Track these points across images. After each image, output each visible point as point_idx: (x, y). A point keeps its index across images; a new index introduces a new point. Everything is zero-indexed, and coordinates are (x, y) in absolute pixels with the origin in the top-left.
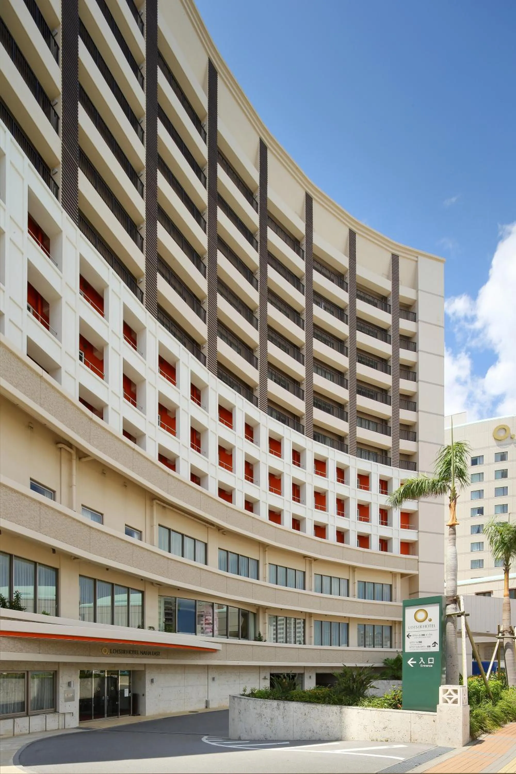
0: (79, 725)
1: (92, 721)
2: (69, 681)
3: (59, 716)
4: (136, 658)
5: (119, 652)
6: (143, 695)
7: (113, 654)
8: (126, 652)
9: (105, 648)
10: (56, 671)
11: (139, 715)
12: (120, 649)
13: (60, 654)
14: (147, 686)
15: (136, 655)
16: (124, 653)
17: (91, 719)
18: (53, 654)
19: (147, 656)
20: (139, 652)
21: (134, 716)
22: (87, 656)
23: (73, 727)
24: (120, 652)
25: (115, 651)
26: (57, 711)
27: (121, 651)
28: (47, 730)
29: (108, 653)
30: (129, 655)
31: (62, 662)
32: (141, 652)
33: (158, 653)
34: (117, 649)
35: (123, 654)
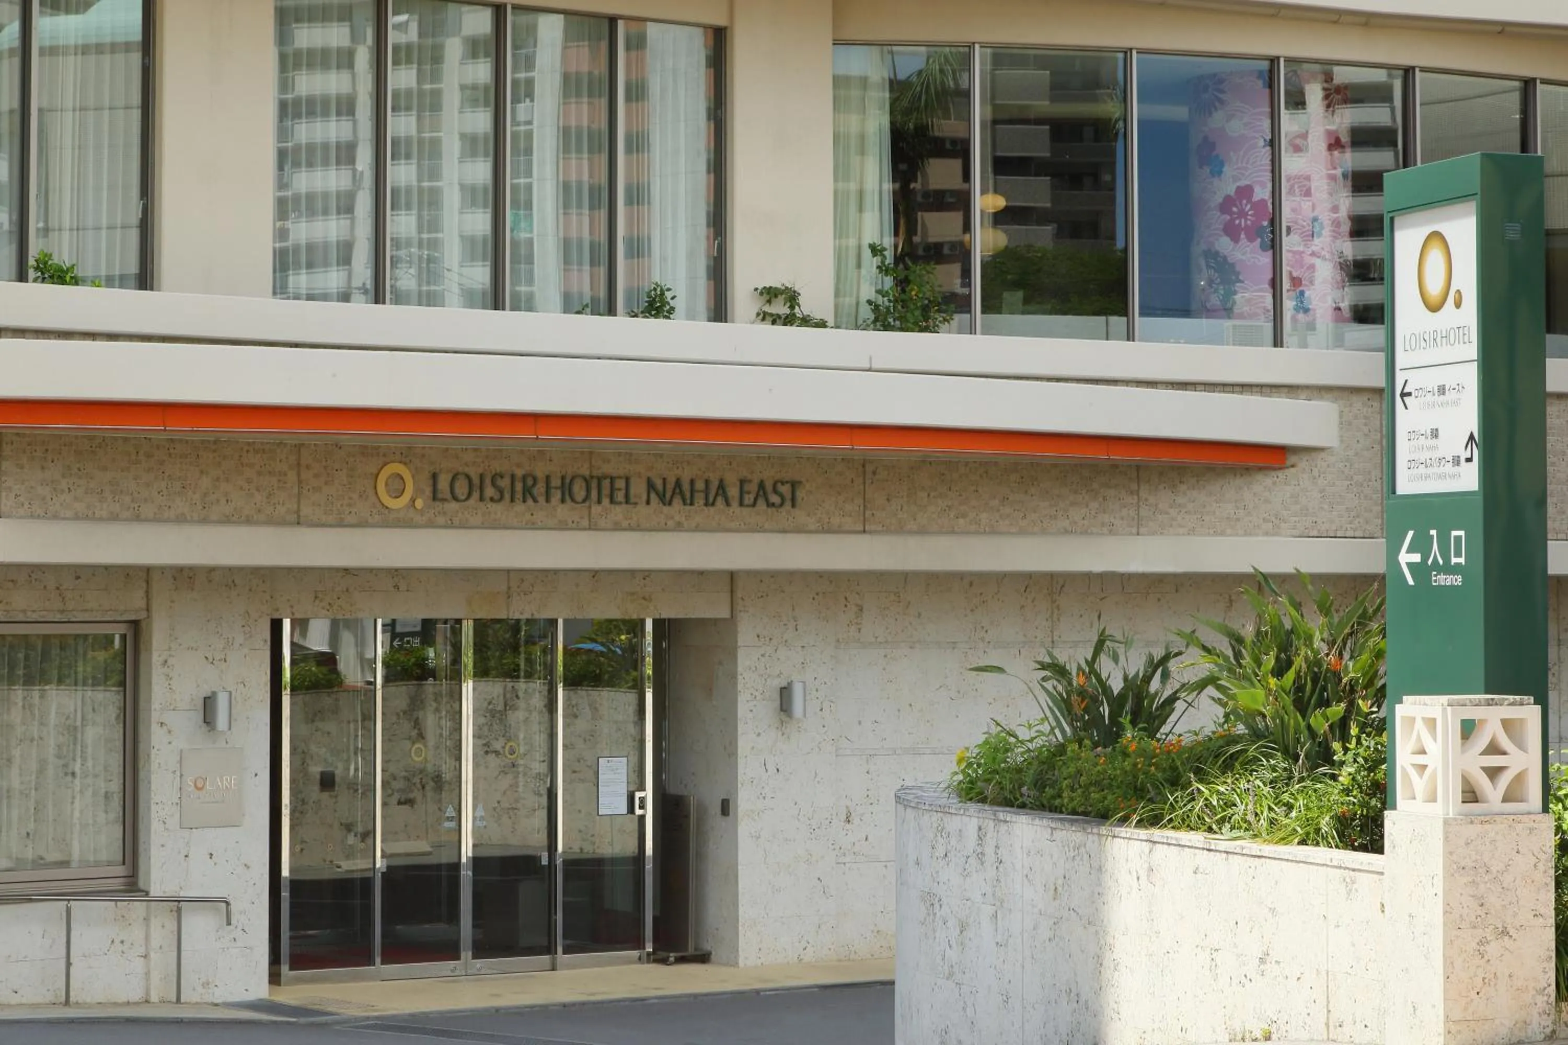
0: (270, 995)
1: (372, 978)
2: (206, 691)
3: (147, 919)
4: (617, 527)
5: (490, 491)
6: (726, 808)
7: (454, 505)
8: (540, 489)
9: (396, 468)
10: (135, 625)
11: (703, 958)
12: (497, 467)
13: (114, 518)
14: (745, 742)
15: (618, 512)
16: (528, 492)
17: (370, 961)
18: (77, 518)
19: (699, 513)
20: (639, 488)
21: (664, 961)
22: (282, 522)
23: (231, 999)
24: (501, 492)
25: (461, 488)
26: (141, 885)
27: (505, 483)
28: (72, 999)
29: (419, 503)
30: (564, 511)
31: (163, 569)
32: (651, 486)
33: (785, 489)
34: (474, 473)
35: (519, 507)
